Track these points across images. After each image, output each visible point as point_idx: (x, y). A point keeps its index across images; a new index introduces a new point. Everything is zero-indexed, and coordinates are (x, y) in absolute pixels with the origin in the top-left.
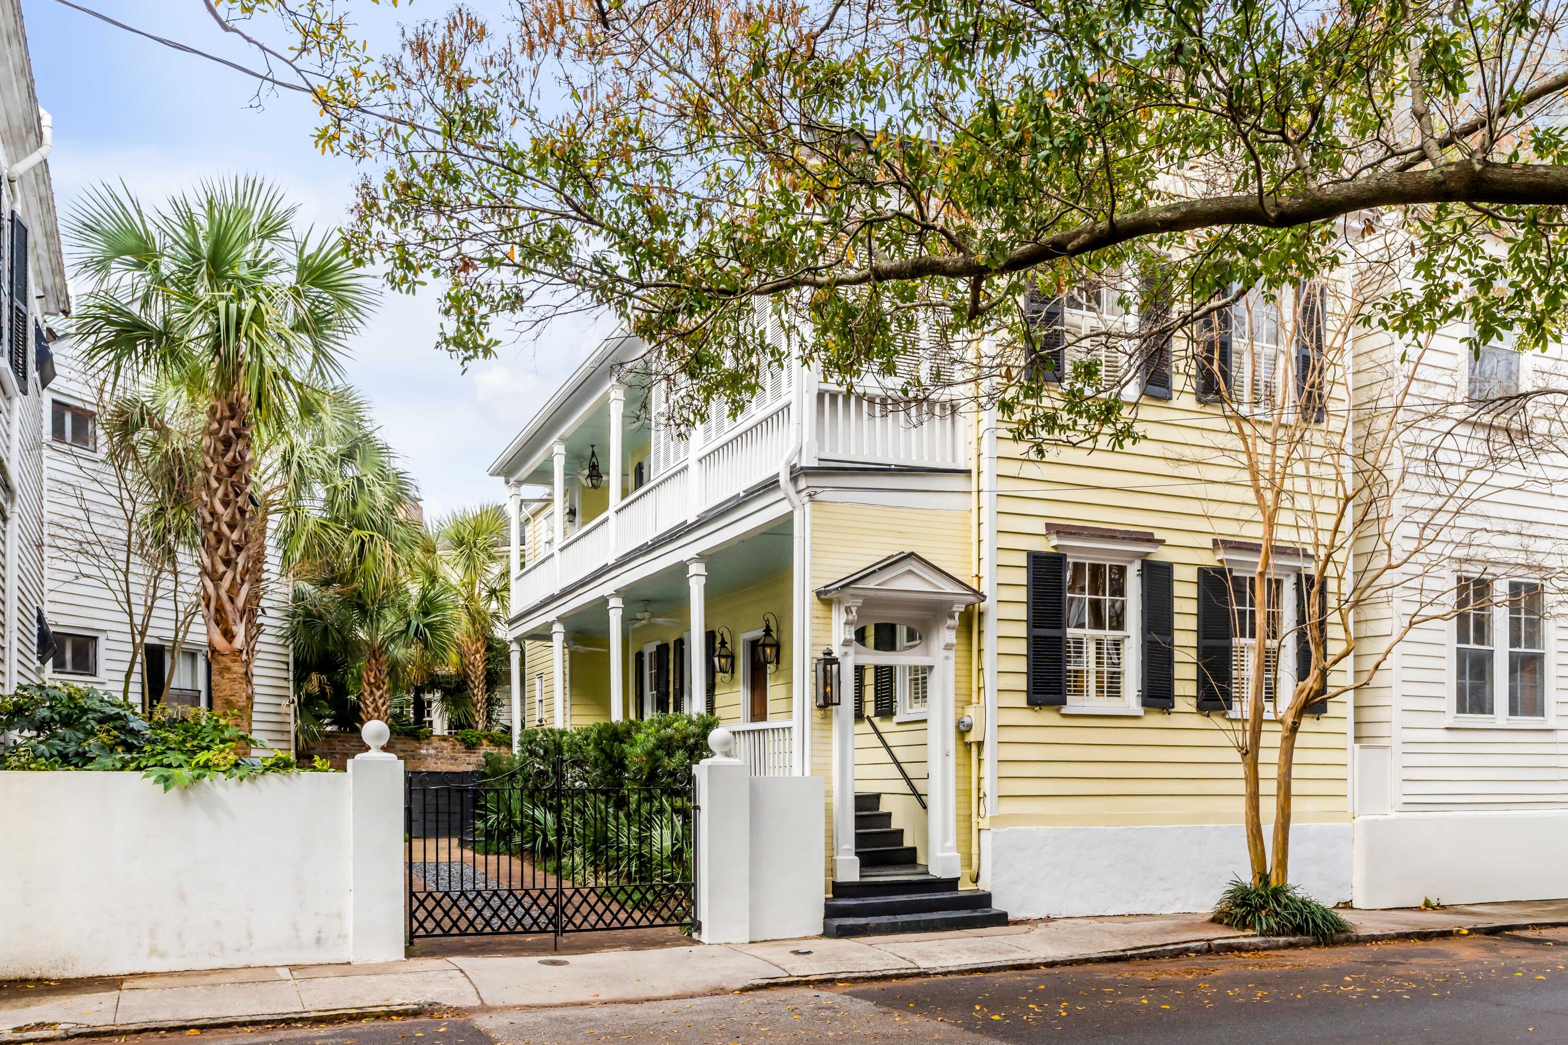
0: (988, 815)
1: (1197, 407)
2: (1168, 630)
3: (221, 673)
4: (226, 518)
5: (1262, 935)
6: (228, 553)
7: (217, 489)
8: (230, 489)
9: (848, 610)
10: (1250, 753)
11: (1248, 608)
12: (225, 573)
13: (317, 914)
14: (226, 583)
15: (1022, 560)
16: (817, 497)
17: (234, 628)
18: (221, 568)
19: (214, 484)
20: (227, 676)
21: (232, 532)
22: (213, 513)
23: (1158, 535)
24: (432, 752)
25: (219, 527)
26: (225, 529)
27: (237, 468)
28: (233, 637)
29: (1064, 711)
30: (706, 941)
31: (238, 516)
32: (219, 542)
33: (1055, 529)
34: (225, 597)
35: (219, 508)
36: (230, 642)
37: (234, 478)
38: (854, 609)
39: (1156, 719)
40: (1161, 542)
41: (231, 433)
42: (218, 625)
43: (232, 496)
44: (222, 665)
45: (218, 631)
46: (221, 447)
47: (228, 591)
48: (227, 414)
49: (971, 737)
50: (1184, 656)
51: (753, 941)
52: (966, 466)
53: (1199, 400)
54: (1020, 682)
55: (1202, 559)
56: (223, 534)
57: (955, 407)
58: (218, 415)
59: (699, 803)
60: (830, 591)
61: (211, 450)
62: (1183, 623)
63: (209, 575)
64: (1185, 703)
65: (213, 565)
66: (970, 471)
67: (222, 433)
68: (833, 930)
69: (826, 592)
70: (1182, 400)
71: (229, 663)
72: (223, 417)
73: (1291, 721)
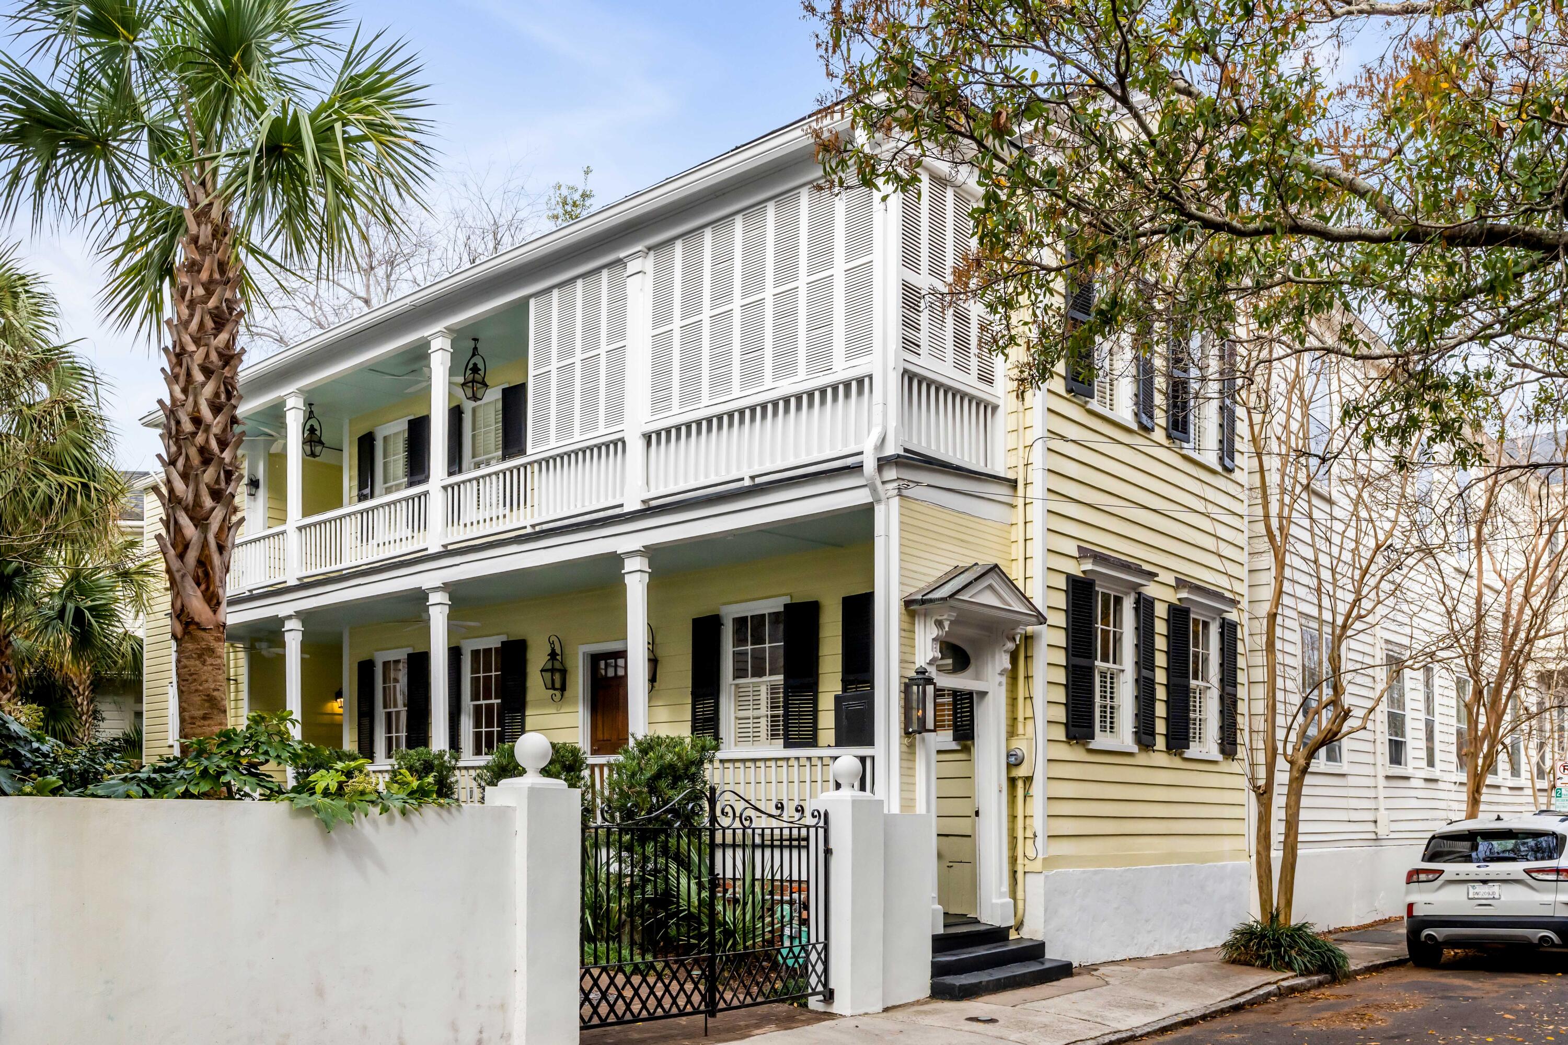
0: (1040, 856)
1: (1165, 442)
2: (1152, 667)
4: (216, 430)
5: (1302, 975)
9: (939, 624)
10: (1264, 794)
11: (1201, 650)
12: (213, 509)
13: (478, 1006)
15: (1062, 583)
16: (905, 492)
18: (208, 502)
19: (199, 377)
20: (209, 661)
21: (222, 451)
23: (1148, 568)
25: (207, 441)
26: (214, 444)
27: (231, 358)
28: (219, 604)
29: (1091, 746)
30: (847, 1012)
33: (1084, 554)
35: (206, 412)
36: (215, 612)
38: (946, 624)
39: (1146, 757)
40: (1152, 577)
42: (198, 584)
44: (203, 645)
45: (199, 594)
46: (210, 324)
47: (217, 536)
49: (1022, 772)
50: (1161, 693)
51: (886, 1010)
52: (1011, 475)
53: (1169, 437)
54: (1060, 714)
55: (1172, 597)
56: (211, 453)
57: (995, 408)
58: (204, 276)
59: (832, 845)
60: (931, 601)
61: (194, 325)
62: (1161, 660)
63: (186, 510)
64: (1160, 743)
65: (197, 495)
66: (1013, 484)
67: (212, 303)
68: (940, 992)
69: (923, 602)
70: (1159, 435)
71: (214, 644)
72: (211, 281)
73: (1302, 762)
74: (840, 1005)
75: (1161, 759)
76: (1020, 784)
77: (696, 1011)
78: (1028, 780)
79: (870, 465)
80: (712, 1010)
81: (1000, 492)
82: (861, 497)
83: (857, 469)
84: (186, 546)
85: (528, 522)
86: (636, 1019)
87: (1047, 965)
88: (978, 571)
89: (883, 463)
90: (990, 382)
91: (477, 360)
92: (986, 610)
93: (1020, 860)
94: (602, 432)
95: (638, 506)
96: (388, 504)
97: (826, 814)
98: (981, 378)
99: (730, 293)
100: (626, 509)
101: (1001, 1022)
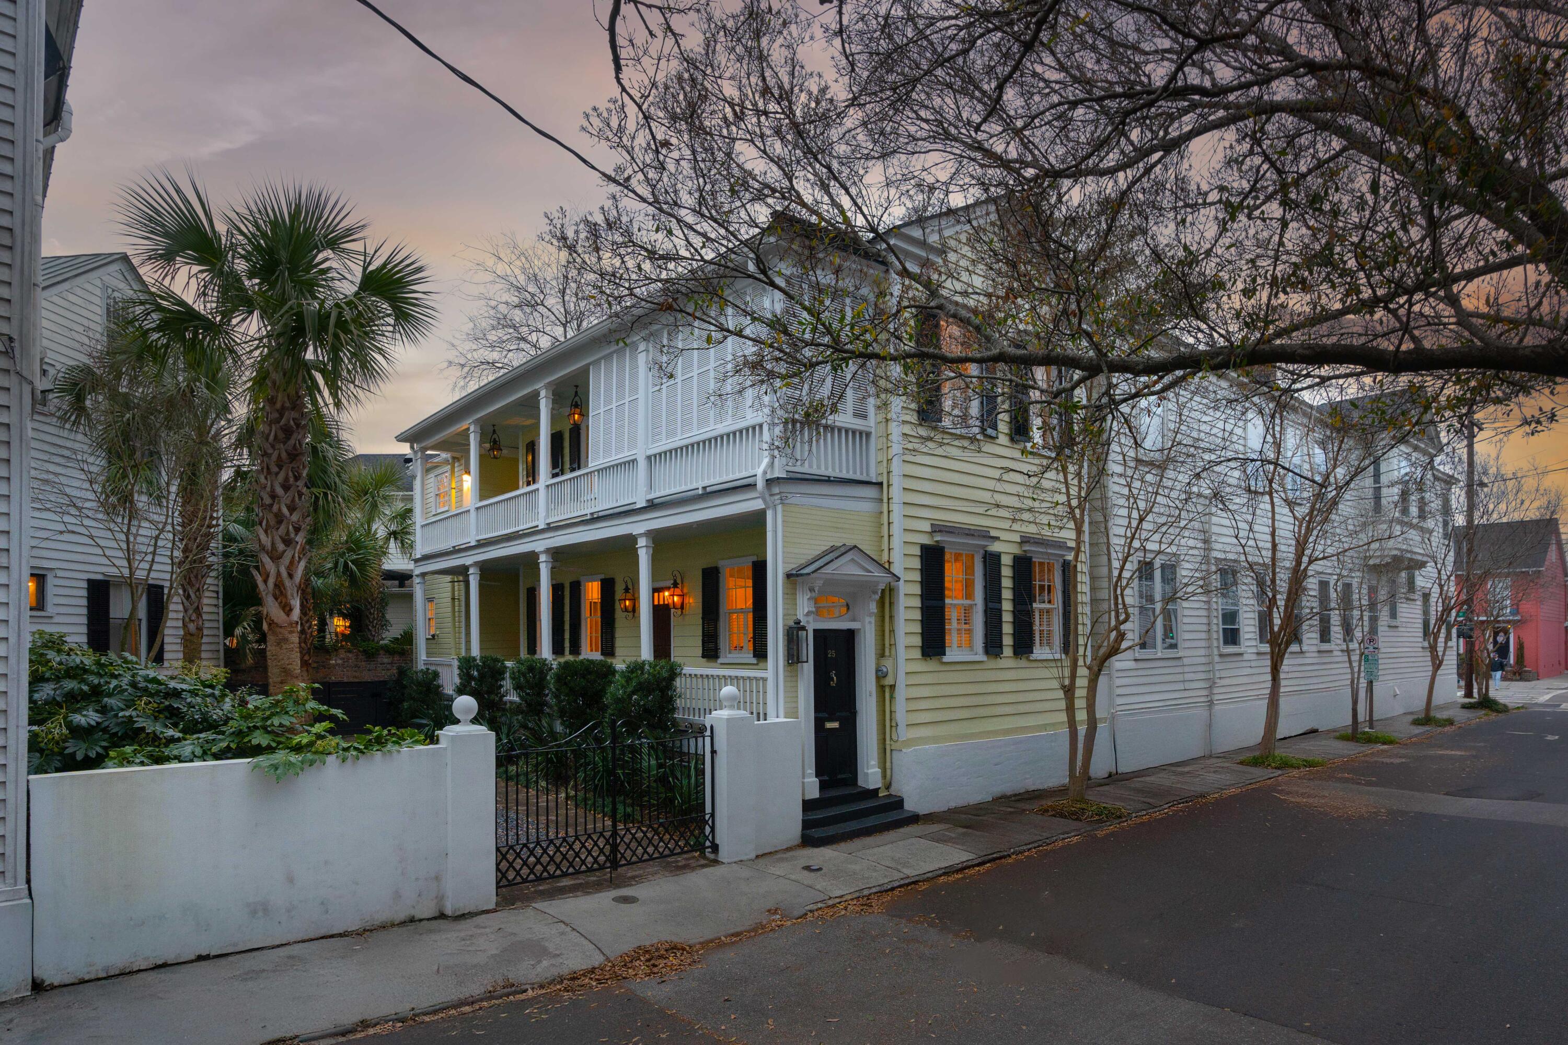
0: (898, 740)
1: (1008, 444)
2: (999, 600)
3: (278, 644)
4: (286, 501)
6: (288, 533)
7: (277, 474)
8: (290, 474)
9: (810, 589)
10: (1069, 691)
11: (1046, 583)
12: (284, 551)
13: (416, 879)
14: (286, 560)
15: (917, 551)
16: (787, 500)
17: (292, 602)
18: (281, 547)
19: (275, 469)
21: (291, 514)
22: (273, 496)
23: (993, 533)
24: (340, 662)
25: (280, 509)
26: (285, 510)
27: (297, 455)
28: (291, 610)
29: (944, 661)
30: (725, 861)
31: (297, 499)
32: (280, 522)
33: (937, 529)
34: (284, 574)
35: (279, 491)
36: (288, 615)
37: (293, 465)
39: (993, 664)
40: (997, 538)
41: (292, 423)
42: (276, 599)
43: (292, 480)
44: (280, 637)
45: (277, 605)
46: (281, 435)
47: (287, 568)
48: (288, 405)
49: (887, 682)
50: (1007, 617)
51: (757, 857)
52: (880, 480)
53: (1012, 440)
54: (918, 641)
55: (1016, 550)
56: (283, 515)
57: (868, 435)
58: (278, 405)
59: (716, 748)
60: (802, 575)
61: (271, 437)
62: (1007, 594)
63: (267, 553)
64: (1008, 651)
65: (273, 544)
66: (880, 484)
67: (283, 422)
68: (808, 841)
69: (797, 575)
70: (1003, 439)
71: (287, 635)
72: (283, 408)
73: (1096, 669)
74: (723, 855)
75: (1011, 663)
76: (887, 690)
77: (602, 867)
78: (892, 687)
79: (760, 484)
80: (615, 865)
81: (871, 492)
82: (758, 505)
83: (752, 486)
84: (268, 576)
85: (588, 511)
86: (552, 877)
87: (906, 815)
88: (843, 550)
89: (770, 482)
90: (865, 417)
91: (577, 399)
92: (846, 578)
93: (888, 742)
94: (625, 455)
95: (644, 504)
96: (529, 493)
97: (712, 727)
98: (856, 415)
99: (692, 365)
100: (638, 506)
101: (825, 870)
